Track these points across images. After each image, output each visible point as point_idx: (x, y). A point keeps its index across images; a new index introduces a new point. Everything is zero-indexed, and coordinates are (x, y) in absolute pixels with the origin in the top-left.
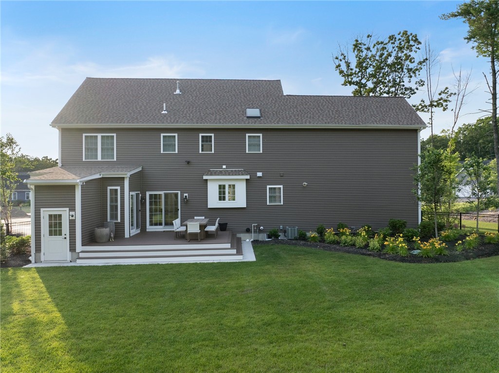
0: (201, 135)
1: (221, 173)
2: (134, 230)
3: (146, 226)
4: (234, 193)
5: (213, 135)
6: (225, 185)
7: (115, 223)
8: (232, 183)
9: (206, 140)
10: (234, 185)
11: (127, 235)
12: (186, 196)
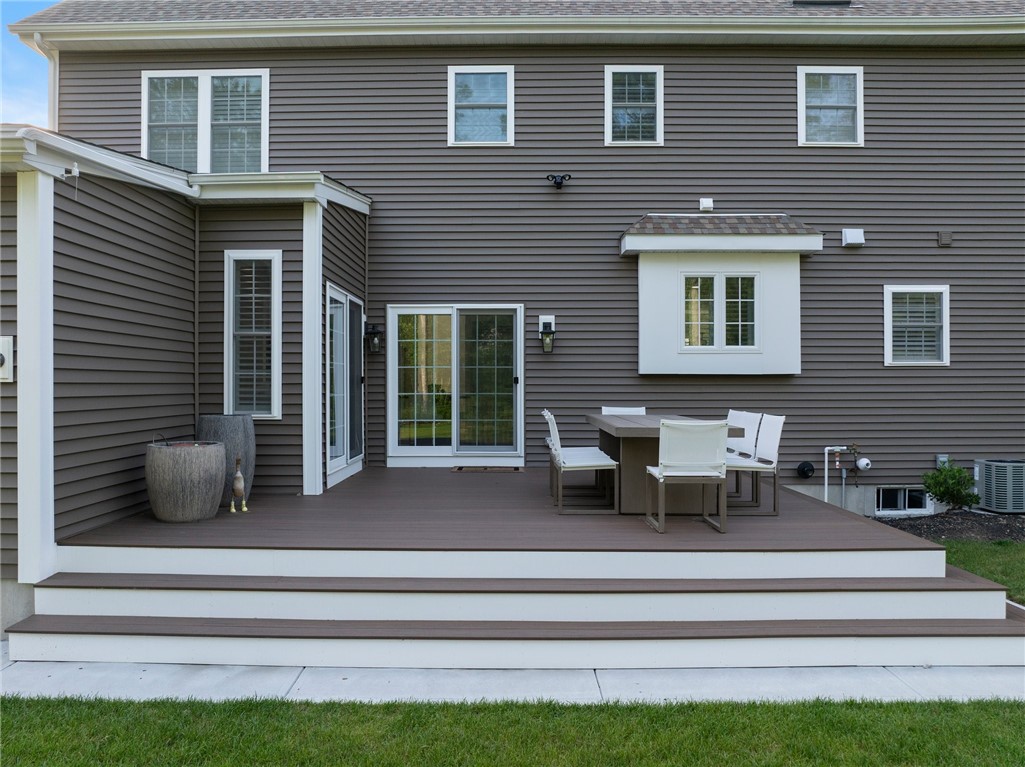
0: (609, 70)
1: (695, 228)
2: (341, 462)
3: (385, 447)
4: (748, 312)
5: (659, 70)
6: (711, 279)
7: (258, 424)
8: (740, 270)
9: (633, 90)
10: (751, 280)
11: (312, 486)
12: (547, 325)
